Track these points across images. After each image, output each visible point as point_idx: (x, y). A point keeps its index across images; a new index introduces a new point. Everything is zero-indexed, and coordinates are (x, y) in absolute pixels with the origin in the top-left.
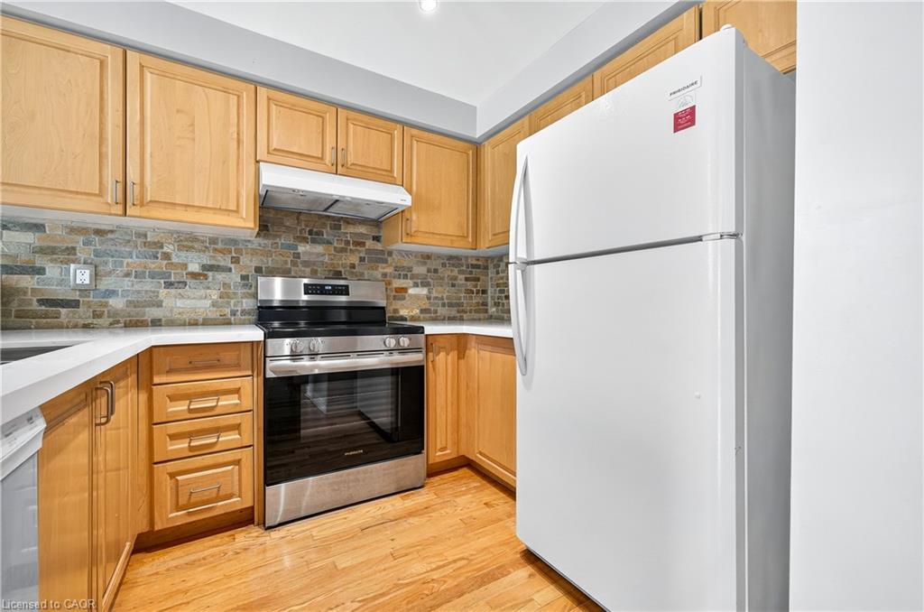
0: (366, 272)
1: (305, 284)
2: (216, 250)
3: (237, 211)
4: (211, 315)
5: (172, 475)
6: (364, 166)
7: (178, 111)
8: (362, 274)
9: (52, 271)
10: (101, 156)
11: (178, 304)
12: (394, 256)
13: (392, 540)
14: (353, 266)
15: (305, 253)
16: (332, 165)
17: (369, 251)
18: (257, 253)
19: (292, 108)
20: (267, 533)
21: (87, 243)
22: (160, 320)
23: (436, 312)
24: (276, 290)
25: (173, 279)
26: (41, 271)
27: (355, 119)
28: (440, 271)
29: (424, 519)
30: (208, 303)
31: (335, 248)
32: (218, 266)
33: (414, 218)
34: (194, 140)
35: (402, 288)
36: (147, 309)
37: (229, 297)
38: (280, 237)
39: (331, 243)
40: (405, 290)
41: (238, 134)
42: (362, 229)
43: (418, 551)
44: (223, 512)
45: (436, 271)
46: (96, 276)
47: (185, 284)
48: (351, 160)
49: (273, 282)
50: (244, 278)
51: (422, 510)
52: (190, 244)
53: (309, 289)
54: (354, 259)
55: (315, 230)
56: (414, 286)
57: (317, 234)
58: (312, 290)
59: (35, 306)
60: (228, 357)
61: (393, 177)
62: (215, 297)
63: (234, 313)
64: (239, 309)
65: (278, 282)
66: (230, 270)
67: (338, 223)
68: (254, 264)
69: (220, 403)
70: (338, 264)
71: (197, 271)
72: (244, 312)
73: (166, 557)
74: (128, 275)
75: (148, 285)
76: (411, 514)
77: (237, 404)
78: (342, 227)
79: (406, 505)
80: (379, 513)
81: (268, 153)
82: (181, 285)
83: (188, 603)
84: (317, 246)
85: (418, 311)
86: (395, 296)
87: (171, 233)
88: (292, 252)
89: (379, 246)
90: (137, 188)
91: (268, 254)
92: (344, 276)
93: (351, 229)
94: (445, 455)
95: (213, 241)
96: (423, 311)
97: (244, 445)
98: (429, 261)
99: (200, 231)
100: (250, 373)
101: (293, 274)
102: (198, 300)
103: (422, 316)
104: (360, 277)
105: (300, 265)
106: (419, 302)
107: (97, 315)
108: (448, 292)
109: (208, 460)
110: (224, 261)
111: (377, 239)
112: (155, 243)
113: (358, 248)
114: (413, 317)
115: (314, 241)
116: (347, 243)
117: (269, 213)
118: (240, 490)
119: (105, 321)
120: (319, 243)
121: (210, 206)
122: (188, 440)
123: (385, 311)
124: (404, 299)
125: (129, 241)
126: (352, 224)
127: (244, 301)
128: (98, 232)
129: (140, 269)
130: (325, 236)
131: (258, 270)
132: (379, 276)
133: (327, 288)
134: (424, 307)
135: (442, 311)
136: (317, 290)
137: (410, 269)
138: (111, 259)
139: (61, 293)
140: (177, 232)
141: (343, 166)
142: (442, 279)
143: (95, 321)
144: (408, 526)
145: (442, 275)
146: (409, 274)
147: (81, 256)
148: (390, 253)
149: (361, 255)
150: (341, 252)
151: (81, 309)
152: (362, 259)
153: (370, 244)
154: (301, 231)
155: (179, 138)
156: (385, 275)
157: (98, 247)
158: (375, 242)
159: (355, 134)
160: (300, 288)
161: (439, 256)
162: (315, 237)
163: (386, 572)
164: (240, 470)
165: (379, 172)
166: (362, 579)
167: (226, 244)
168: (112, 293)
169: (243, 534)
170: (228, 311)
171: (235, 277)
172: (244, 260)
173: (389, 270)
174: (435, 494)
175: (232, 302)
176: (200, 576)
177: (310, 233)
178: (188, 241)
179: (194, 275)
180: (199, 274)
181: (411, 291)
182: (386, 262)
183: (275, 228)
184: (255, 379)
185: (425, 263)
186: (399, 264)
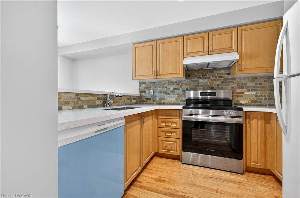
0: (224, 87)
1: (200, 93)
2: (176, 84)
3: (179, 73)
4: (175, 102)
5: (162, 141)
6: (219, 49)
7: (166, 51)
8: (222, 88)
9: (147, 92)
10: (152, 66)
11: (168, 99)
12: (237, 80)
13: (219, 186)
14: (218, 85)
15: (201, 82)
16: (207, 52)
17: (225, 79)
18: (187, 84)
19: (194, 38)
20: (182, 164)
21: (152, 85)
22: (165, 103)
23: (261, 102)
24: (192, 94)
25: (167, 93)
26: (145, 92)
27: (215, 34)
28: (263, 84)
29: (236, 186)
30: (175, 98)
31: (211, 79)
32: (177, 88)
33: (243, 63)
34: (169, 57)
35: (241, 92)
36: (162, 100)
37: (179, 97)
38: (193, 78)
39: (210, 78)
40: (243, 93)
41: (179, 52)
42: (222, 71)
43: (227, 195)
44: (172, 154)
45: (261, 84)
46: (154, 93)
47: (170, 93)
48: (214, 48)
49: (190, 92)
50: (183, 91)
51: (237, 182)
52: (171, 83)
53: (201, 94)
54: (219, 83)
55: (204, 74)
56: (248, 91)
57: (205, 76)
58: (203, 94)
59: (145, 99)
60: (174, 113)
61: (233, 49)
62: (176, 97)
63: (181, 101)
64: (182, 100)
65: (192, 92)
66: (180, 89)
67: (212, 71)
68: (186, 87)
69: (172, 125)
70: (213, 85)
71: (172, 90)
72: (183, 101)
73: (160, 160)
74: (159, 92)
75: (162, 94)
76: (231, 181)
77: (176, 126)
78: (214, 72)
79: (231, 177)
80: (218, 175)
81: (187, 54)
82: (169, 94)
83: (160, 171)
84: (205, 80)
85: (250, 102)
86: (237, 95)
87: (167, 81)
88: (197, 82)
89: (230, 77)
90: (158, 72)
91: (190, 84)
92: (215, 89)
93: (218, 72)
94: (255, 165)
95: (176, 82)
96: (252, 102)
97: (177, 138)
98: (256, 80)
99: (173, 80)
100: (179, 118)
101: (197, 89)
102: (172, 98)
103: (252, 104)
104: (221, 89)
105: (199, 87)
106: (251, 98)
107: (154, 101)
108: (268, 93)
109: (169, 139)
110: (178, 87)
111: (229, 74)
112: (164, 84)
113: (220, 78)
114: (247, 104)
115: (204, 78)
116: (216, 77)
117: (190, 72)
118: (176, 150)
119: (155, 103)
120: (206, 79)
121: (173, 73)
122: (165, 133)
123: (232, 102)
124: (242, 96)
125: (159, 84)
126: (218, 70)
127: (183, 98)
128: (154, 83)
129: (161, 91)
130: (208, 76)
131: (187, 89)
132: (230, 88)
133: (208, 93)
134: (253, 100)
135: (264, 102)
136: (204, 94)
137: (245, 84)
138: (156, 89)
139: (148, 97)
140: (168, 81)
141: (211, 51)
142: (265, 87)
143: (154, 103)
144: (228, 185)
145: (264, 86)
146: (245, 86)
147: (152, 88)
148: (235, 79)
149: (222, 81)
150: (214, 81)
151: (151, 100)
152: (222, 82)
153: (225, 76)
154: (199, 76)
155: (166, 57)
156: (233, 87)
157: (154, 86)
158: (228, 75)
159: (215, 39)
160: (198, 94)
161: (262, 77)
162: (204, 77)
163: (211, 194)
164: (176, 144)
165: (226, 49)
166: (203, 191)
167: (179, 82)
168: (156, 96)
169: (177, 162)
170: (179, 101)
171: (181, 91)
172: (183, 86)
173: (234, 86)
174: (247, 179)
175: (180, 98)
176: (164, 167)
177: (203, 76)
178: (170, 82)
179: (172, 91)
180: (173, 91)
181: (246, 93)
182: (233, 82)
183: (192, 76)
184: (180, 120)
185: (254, 81)
186: (240, 83)
